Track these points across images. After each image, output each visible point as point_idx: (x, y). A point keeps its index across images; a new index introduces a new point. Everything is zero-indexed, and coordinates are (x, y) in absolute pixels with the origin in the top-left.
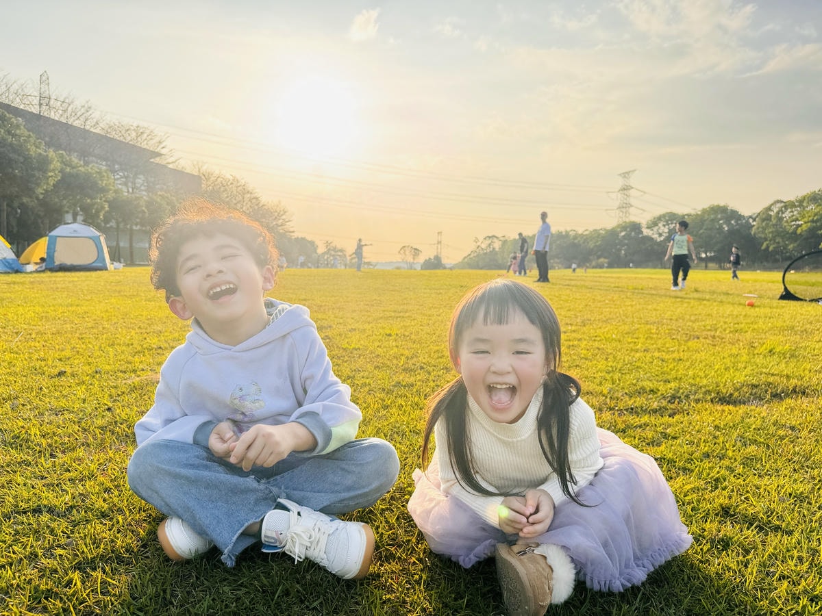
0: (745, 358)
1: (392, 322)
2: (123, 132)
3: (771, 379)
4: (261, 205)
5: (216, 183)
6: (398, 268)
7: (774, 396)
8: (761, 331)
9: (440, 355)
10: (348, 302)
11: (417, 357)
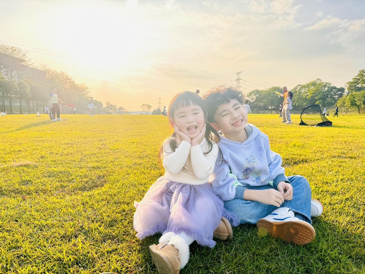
0: (284, 148)
1: (135, 137)
2: (5, 49)
3: (294, 156)
4: (75, 85)
5: (53, 75)
6: (141, 114)
7: (295, 163)
8: (291, 137)
9: (156, 150)
10: (116, 129)
11: (145, 151)
